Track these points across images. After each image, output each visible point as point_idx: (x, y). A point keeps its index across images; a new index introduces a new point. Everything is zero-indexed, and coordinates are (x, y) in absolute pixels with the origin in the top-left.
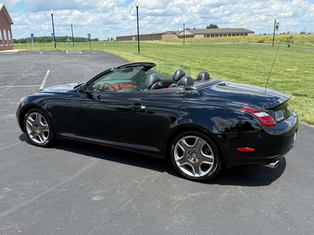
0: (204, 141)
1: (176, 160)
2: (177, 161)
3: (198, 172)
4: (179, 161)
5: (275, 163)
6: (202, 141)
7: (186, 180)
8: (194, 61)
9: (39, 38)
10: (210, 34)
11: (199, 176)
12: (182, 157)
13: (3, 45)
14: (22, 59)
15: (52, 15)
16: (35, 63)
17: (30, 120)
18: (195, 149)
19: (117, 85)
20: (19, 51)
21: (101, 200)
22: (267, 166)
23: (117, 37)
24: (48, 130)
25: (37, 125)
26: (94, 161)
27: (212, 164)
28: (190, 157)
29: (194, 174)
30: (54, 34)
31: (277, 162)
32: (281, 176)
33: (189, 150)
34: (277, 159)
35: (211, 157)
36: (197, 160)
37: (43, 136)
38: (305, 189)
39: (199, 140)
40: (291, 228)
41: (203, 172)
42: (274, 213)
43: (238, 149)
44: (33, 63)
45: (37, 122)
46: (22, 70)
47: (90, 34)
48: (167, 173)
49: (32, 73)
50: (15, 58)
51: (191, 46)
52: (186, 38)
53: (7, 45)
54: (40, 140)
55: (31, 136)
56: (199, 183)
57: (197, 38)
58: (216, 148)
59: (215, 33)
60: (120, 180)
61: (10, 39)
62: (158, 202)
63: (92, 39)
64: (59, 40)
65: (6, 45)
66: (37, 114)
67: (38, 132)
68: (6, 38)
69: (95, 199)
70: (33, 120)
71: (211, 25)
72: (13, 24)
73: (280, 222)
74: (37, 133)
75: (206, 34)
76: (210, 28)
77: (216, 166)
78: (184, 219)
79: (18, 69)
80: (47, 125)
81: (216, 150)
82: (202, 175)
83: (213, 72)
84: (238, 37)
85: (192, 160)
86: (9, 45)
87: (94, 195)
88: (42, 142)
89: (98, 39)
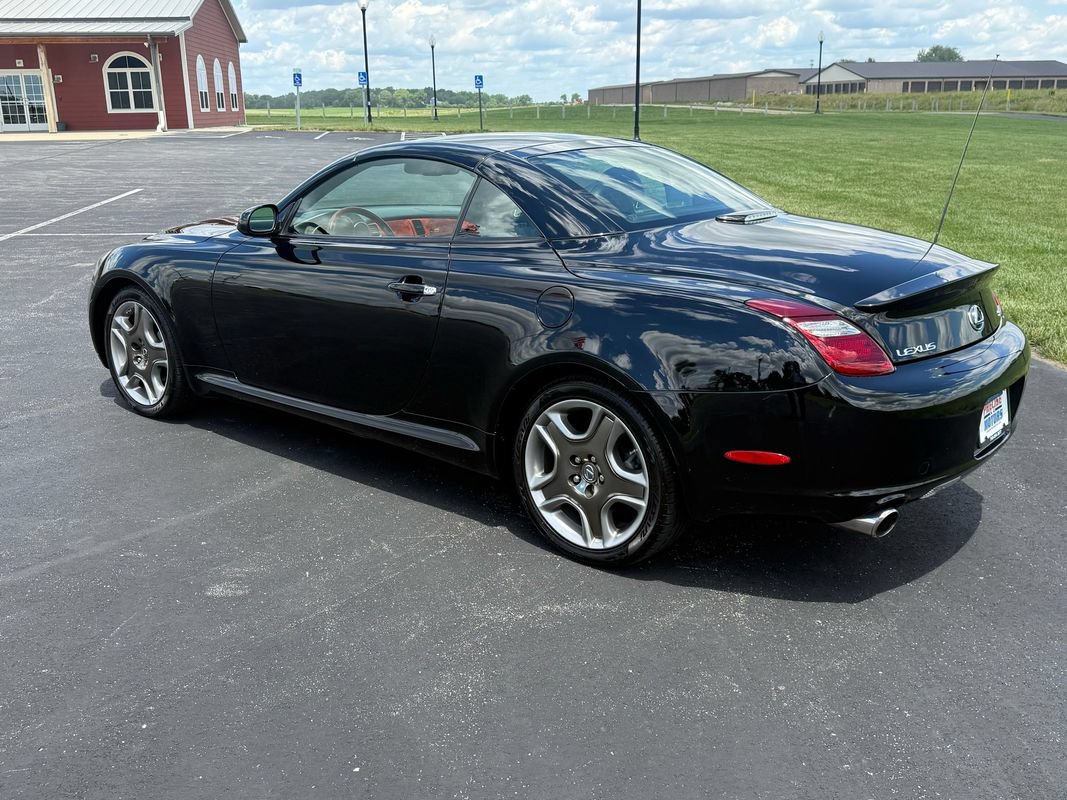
0: (617, 419)
1: (532, 483)
2: (536, 489)
3: (598, 532)
4: (542, 487)
5: (877, 519)
6: (613, 419)
7: (559, 558)
8: (821, 170)
9: (344, 92)
10: (927, 81)
11: (602, 547)
12: (549, 476)
13: (208, 110)
14: (252, 155)
15: (364, 11)
16: (285, 167)
17: (119, 327)
18: (589, 447)
19: (410, 221)
20: (254, 131)
21: (235, 598)
22: (846, 525)
23: (590, 92)
24: (166, 362)
25: (138, 342)
26: (288, 473)
27: (643, 504)
28: (577, 477)
29: (585, 539)
30: (365, 75)
31: (885, 514)
32: (929, 575)
33: (573, 449)
34: (881, 502)
35: (641, 479)
36: (596, 491)
37: (156, 381)
38: (998, 629)
39: (604, 415)
40: (859, 761)
41: (613, 534)
42: (820, 700)
43: (729, 454)
44: (279, 166)
45: (138, 332)
46: (233, 187)
47: (481, 77)
48: (507, 531)
49: (259, 198)
50: (229, 150)
51: (841, 122)
52: (828, 92)
53: (224, 110)
54: (145, 395)
55: (124, 381)
56: (599, 573)
57: (874, 92)
58: (658, 446)
59: (943, 78)
60: (336, 539)
61: (233, 90)
62: (417, 621)
63: (512, 100)
64: (404, 100)
65: (219, 110)
66: (136, 305)
67: (142, 366)
68: (219, 88)
69: (218, 591)
70: (127, 328)
71: (936, 50)
72: (245, 41)
73: (829, 734)
74: (139, 372)
75: (910, 81)
76: (931, 61)
77: (654, 513)
78: (476, 687)
79: (222, 182)
80: (162, 345)
81: (656, 456)
82: (610, 544)
83: (876, 206)
84: (1030, 92)
85: (580, 490)
86: (229, 109)
87: (219, 580)
88: (153, 400)
89: (530, 99)
